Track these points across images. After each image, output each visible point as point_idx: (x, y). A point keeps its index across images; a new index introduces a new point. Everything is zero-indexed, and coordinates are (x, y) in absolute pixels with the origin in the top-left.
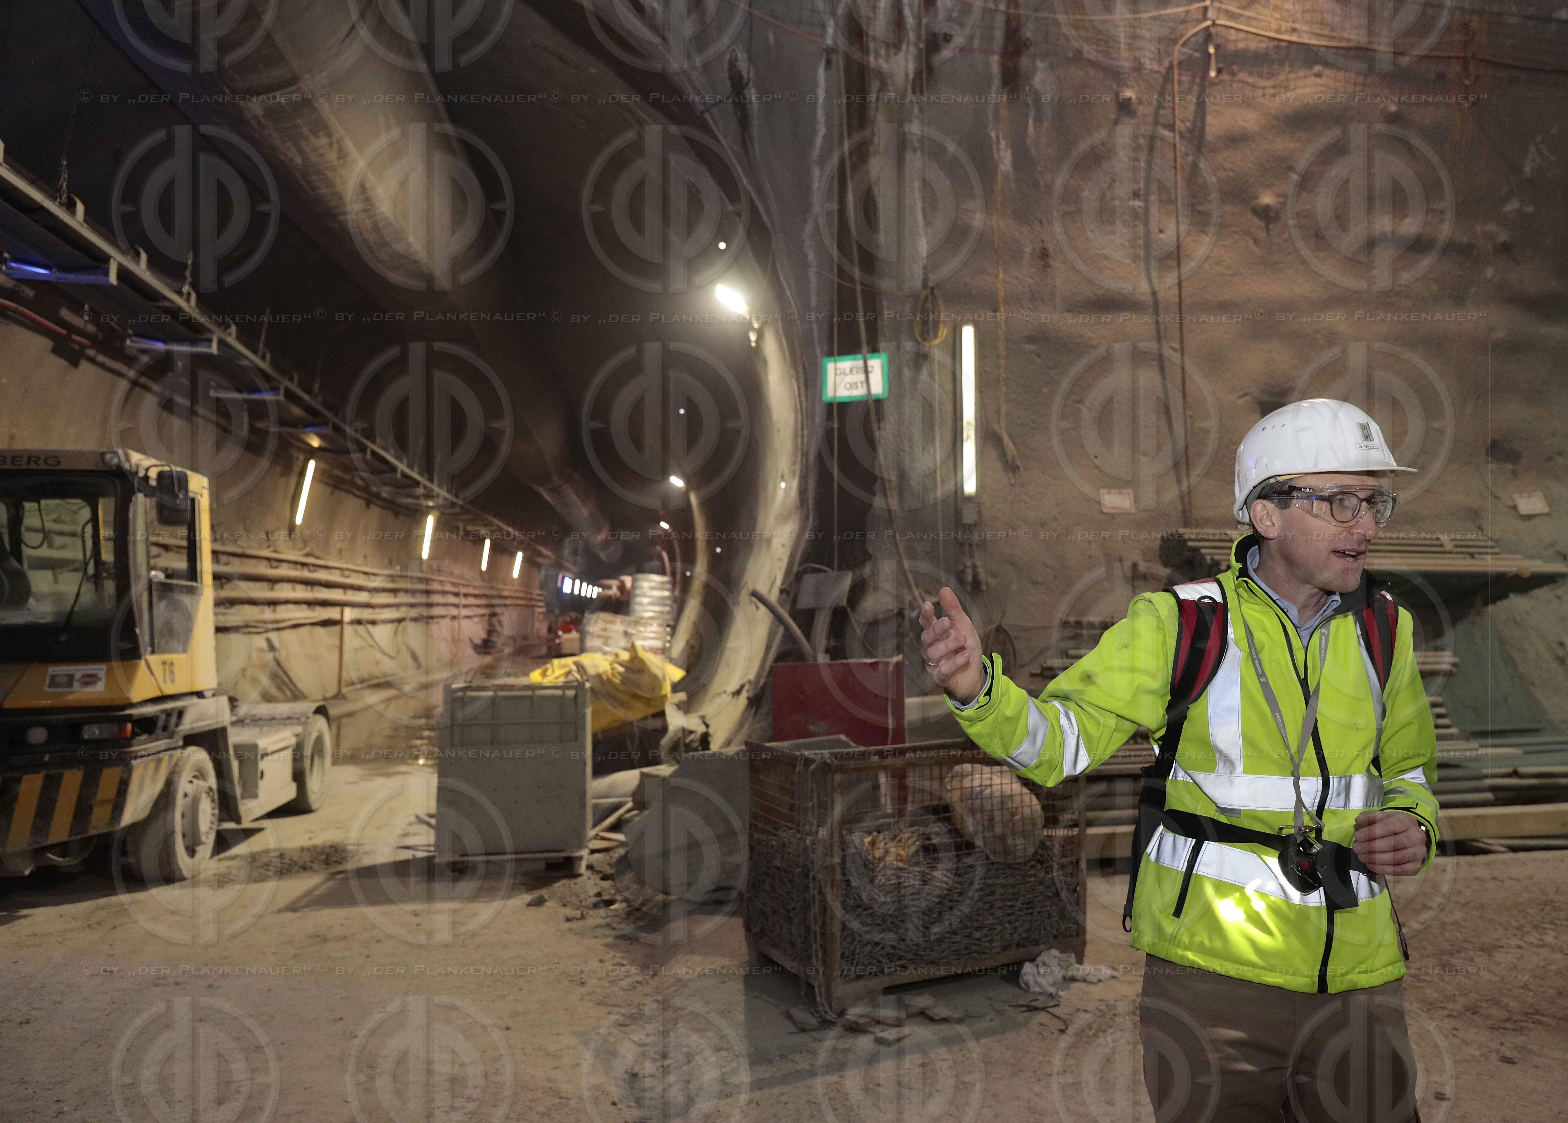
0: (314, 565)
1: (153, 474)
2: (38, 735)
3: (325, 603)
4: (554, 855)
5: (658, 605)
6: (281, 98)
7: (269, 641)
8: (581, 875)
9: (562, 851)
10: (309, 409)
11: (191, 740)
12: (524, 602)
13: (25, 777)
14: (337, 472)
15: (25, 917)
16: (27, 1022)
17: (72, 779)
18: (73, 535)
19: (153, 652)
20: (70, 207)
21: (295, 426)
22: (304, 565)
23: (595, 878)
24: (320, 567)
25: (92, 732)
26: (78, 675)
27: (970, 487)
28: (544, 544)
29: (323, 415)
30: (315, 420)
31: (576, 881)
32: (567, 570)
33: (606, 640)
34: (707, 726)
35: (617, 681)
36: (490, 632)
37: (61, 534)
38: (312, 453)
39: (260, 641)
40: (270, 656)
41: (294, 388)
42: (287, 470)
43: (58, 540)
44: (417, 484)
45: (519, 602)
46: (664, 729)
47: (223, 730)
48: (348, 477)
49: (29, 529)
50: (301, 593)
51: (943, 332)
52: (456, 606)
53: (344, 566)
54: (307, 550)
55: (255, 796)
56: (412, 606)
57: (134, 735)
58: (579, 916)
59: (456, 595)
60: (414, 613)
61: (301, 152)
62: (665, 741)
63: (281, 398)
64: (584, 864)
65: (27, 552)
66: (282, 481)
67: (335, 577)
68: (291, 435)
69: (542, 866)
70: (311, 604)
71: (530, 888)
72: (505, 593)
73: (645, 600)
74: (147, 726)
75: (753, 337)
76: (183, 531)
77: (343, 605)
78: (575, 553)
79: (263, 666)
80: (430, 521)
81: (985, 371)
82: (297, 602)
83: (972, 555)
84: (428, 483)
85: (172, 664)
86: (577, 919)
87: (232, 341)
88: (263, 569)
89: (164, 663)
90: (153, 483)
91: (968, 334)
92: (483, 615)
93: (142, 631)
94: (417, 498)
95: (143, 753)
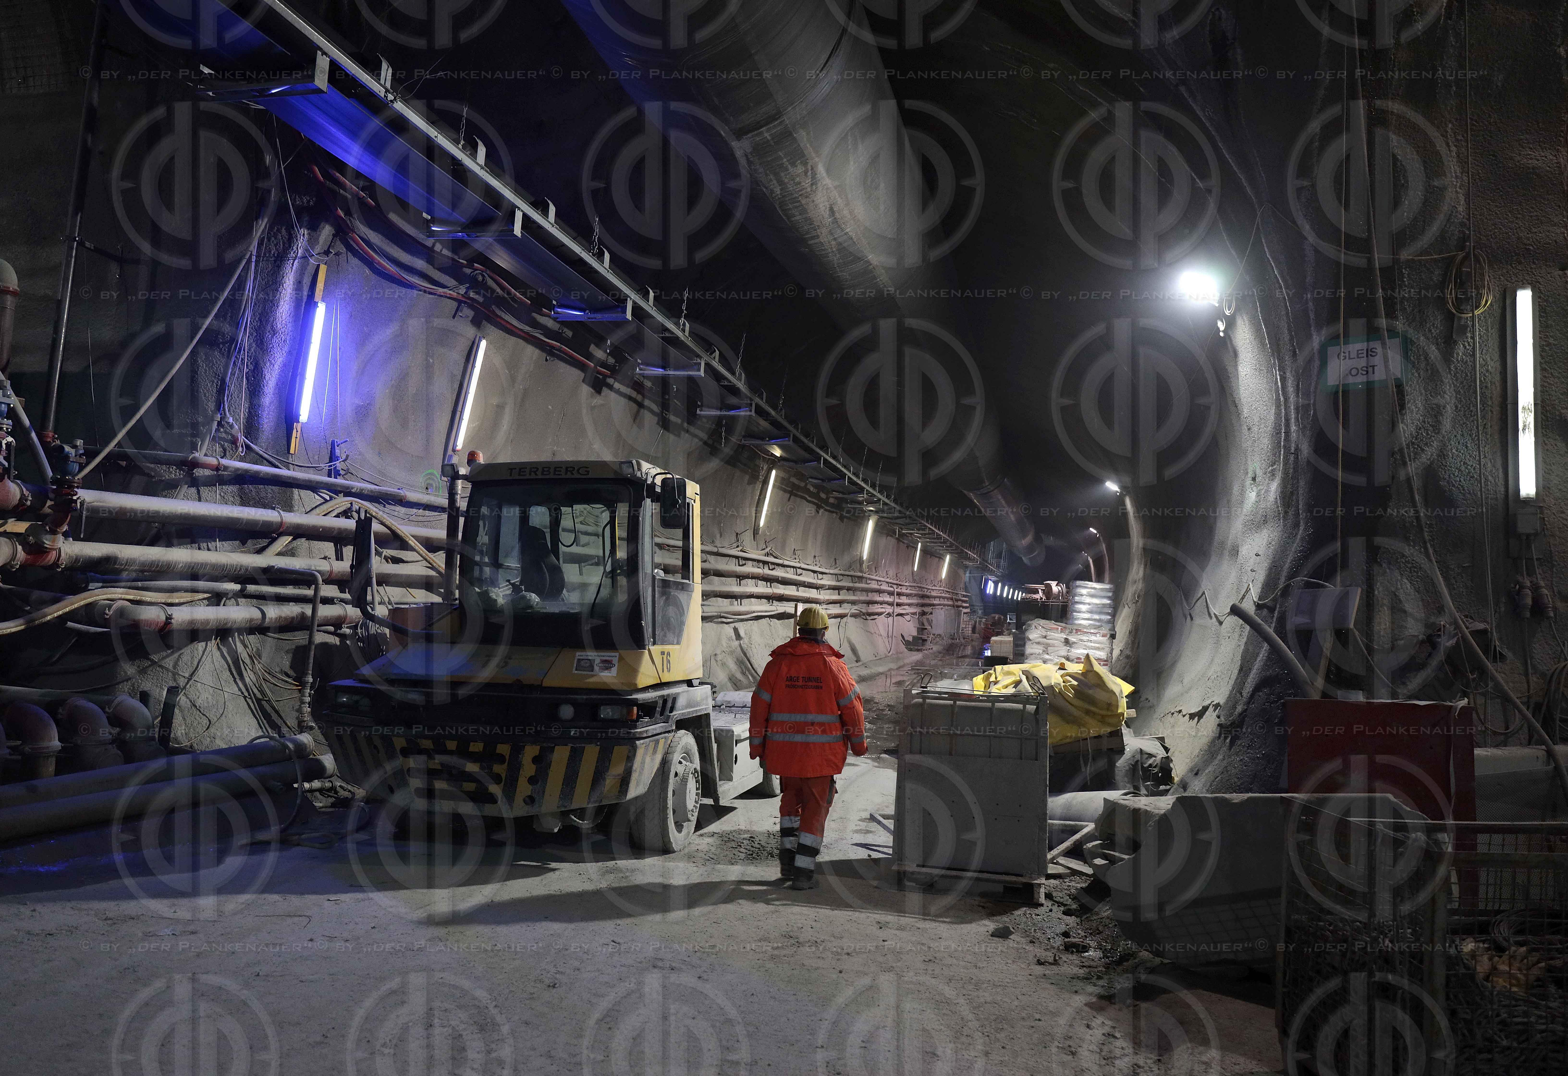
0: (773, 564)
1: (658, 481)
2: (567, 712)
3: (781, 598)
4: (1014, 878)
5: (1100, 613)
6: (766, 134)
7: (736, 630)
8: (1042, 905)
9: (1021, 876)
10: (774, 423)
11: (682, 724)
12: (950, 603)
13: (557, 747)
14: (793, 480)
15: (554, 870)
16: (554, 987)
17: (591, 753)
18: (597, 535)
19: (654, 643)
20: (600, 256)
21: (763, 439)
22: (765, 563)
23: (1057, 912)
24: (778, 565)
25: (606, 712)
26: (597, 661)
27: (1528, 486)
28: (971, 547)
29: (786, 428)
30: (778, 434)
31: (1037, 911)
32: (991, 572)
33: (1046, 648)
34: (1167, 750)
35: (1070, 694)
36: (921, 630)
37: (586, 533)
38: (774, 462)
39: (728, 630)
40: (737, 643)
41: (763, 404)
42: (754, 478)
43: (584, 539)
44: (862, 490)
45: (946, 602)
46: (1121, 751)
47: (707, 716)
48: (802, 484)
49: (564, 530)
50: (762, 588)
51: (1488, 299)
52: (891, 604)
53: (798, 565)
54: (767, 550)
55: (730, 779)
56: (853, 603)
57: (639, 717)
58: (1051, 960)
59: (891, 594)
60: (854, 609)
61: (781, 182)
62: (1122, 763)
63: (753, 413)
64: (1042, 890)
65: (562, 549)
66: (749, 488)
67: (790, 575)
68: (757, 446)
69: (1000, 888)
70: (770, 598)
71: (991, 914)
72: (934, 594)
73: (1083, 608)
74: (648, 710)
75: (1221, 326)
76: (679, 532)
77: (797, 600)
78: (999, 556)
79: (732, 653)
80: (871, 525)
81: (1549, 344)
82: (759, 597)
83: (1531, 573)
84: (871, 490)
85: (669, 654)
86: (1051, 964)
87: (716, 364)
88: (732, 566)
89: (663, 653)
90: (658, 490)
91: (1524, 299)
92: (914, 614)
93: (646, 623)
94: (860, 503)
95: (645, 735)
